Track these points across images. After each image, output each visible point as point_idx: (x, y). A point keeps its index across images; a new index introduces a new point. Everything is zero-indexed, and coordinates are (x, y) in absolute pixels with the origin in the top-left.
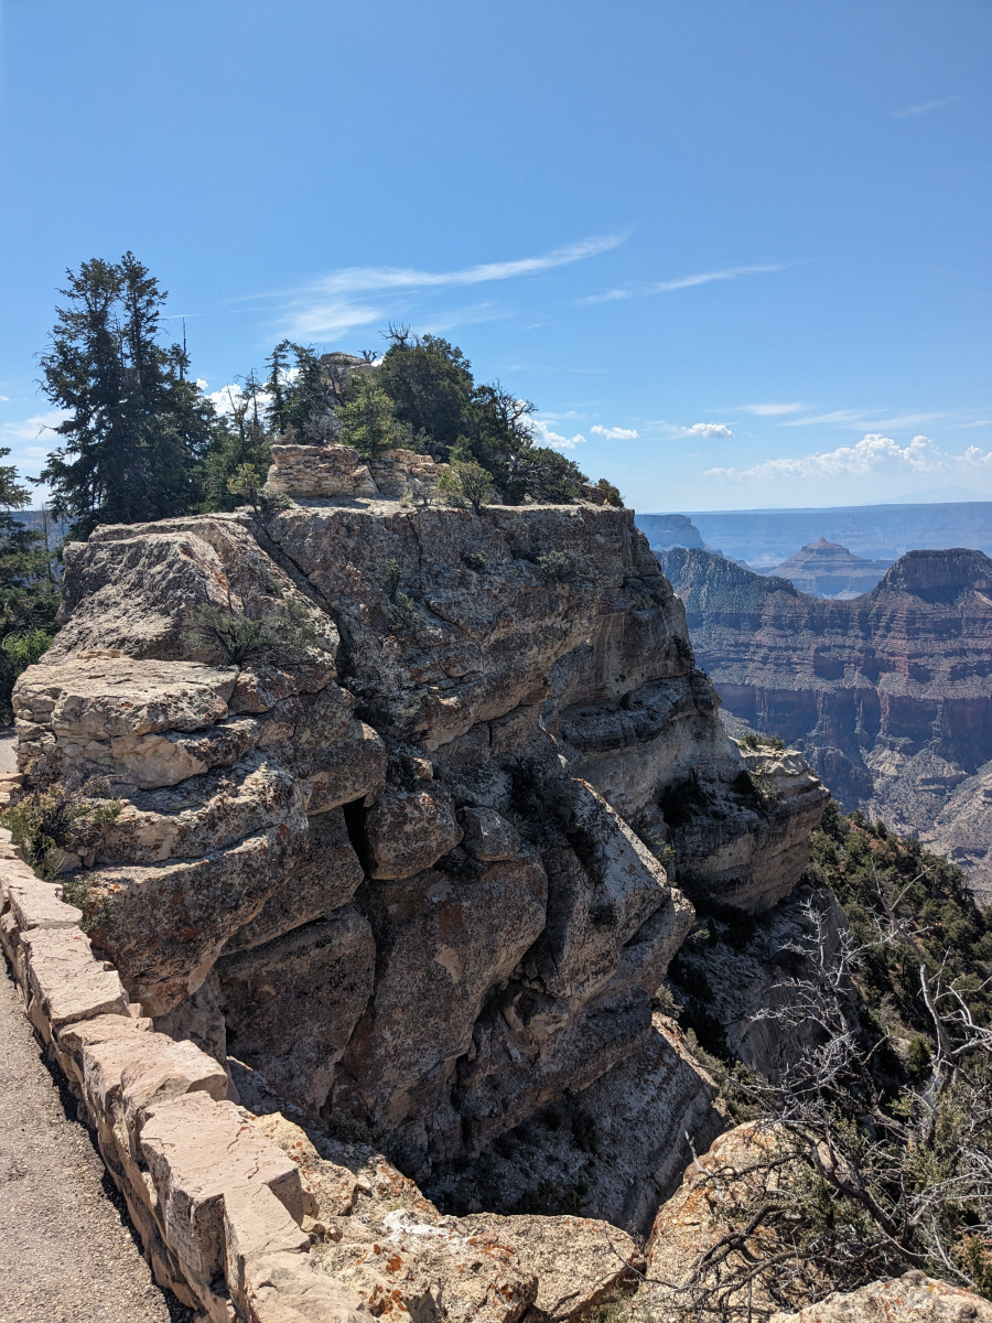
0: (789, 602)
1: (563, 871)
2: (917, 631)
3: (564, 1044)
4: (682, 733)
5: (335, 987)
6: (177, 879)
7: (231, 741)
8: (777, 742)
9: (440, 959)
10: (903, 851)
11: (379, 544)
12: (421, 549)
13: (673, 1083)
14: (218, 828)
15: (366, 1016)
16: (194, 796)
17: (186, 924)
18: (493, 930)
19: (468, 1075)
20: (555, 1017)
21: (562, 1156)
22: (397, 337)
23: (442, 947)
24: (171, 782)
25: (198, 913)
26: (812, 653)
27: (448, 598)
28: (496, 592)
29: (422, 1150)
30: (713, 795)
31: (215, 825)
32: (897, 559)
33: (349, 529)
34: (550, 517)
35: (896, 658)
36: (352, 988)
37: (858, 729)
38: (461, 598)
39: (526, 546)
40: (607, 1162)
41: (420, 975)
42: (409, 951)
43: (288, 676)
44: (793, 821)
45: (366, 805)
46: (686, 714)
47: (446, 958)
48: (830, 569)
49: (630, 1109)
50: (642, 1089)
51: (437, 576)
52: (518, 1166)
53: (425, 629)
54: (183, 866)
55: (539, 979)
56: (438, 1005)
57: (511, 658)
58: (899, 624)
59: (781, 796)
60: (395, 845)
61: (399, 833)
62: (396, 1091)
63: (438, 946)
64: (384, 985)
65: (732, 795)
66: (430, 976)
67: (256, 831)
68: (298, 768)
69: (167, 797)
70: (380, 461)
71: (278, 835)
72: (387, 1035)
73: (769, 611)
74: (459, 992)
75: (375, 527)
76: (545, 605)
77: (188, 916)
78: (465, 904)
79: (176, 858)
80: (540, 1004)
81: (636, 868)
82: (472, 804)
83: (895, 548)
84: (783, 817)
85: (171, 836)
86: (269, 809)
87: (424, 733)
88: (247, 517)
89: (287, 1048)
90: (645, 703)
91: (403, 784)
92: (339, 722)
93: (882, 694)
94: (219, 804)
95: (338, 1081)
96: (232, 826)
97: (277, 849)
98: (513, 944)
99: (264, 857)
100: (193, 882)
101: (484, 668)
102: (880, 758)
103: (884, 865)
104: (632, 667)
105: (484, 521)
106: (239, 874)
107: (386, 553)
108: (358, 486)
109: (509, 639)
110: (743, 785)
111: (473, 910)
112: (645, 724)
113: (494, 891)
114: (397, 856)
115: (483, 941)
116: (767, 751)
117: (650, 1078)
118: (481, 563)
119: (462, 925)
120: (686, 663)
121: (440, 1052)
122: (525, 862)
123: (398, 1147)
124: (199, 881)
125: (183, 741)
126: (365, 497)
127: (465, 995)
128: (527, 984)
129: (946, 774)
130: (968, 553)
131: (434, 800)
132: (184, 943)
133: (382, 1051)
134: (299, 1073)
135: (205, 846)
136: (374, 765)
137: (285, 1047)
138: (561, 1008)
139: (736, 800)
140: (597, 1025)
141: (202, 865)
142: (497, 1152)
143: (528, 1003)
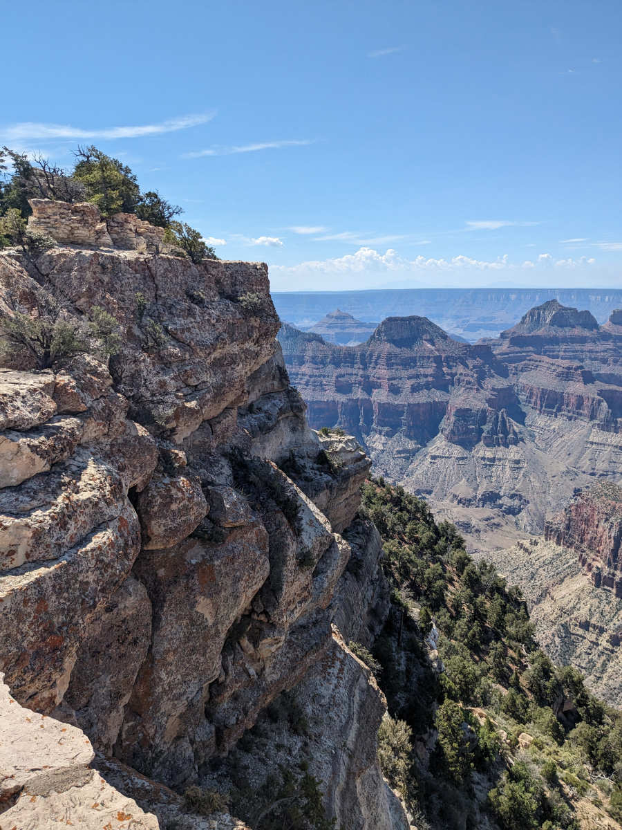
0: (320, 348)
1: (277, 529)
2: (392, 365)
3: (279, 657)
4: (284, 427)
5: (122, 644)
6: (39, 586)
7: (65, 438)
8: (341, 431)
9: (199, 609)
10: (395, 494)
11: (127, 281)
12: (157, 286)
13: (345, 672)
14: (69, 526)
15: (146, 663)
16: (41, 495)
17: (51, 633)
18: (237, 580)
19: (219, 694)
20: (276, 640)
21: (285, 742)
22: (84, 155)
23: (201, 599)
24: (14, 482)
25: (61, 618)
26: (334, 378)
27: (181, 325)
28: (213, 322)
29: (190, 760)
30: (304, 467)
31: (66, 523)
32: (380, 322)
33: (103, 267)
34: (244, 269)
35: (381, 380)
36: (135, 642)
37: (361, 423)
38: (190, 325)
39: (228, 289)
40: (316, 741)
41: (185, 622)
42: (176, 605)
43: (96, 379)
44: (352, 480)
45: (138, 490)
46: (286, 415)
47: (204, 607)
48: (343, 328)
49: (324, 697)
50: (328, 680)
51: (170, 308)
52: (257, 757)
53: (167, 349)
54: (43, 571)
55: (265, 613)
56: (198, 644)
57: (224, 372)
58: (382, 361)
59: (344, 465)
60: (164, 521)
61: (167, 511)
62: (170, 719)
63: (198, 598)
64: (159, 635)
65: (316, 466)
66: (192, 623)
67: (99, 525)
68: (117, 462)
69: (13, 498)
70: (113, 221)
71: (120, 527)
72: (163, 675)
73: (309, 354)
74: (213, 632)
75: (123, 266)
76: (245, 333)
77: (52, 624)
78: (216, 563)
79: (33, 563)
80: (266, 631)
81: (314, 522)
82: (212, 483)
83: (379, 316)
84: (346, 477)
85: (26, 540)
86: (108, 504)
87: (173, 430)
88: (17, 254)
89: (86, 701)
90: (263, 409)
91: (165, 471)
92: (118, 421)
93: (374, 401)
94: (67, 501)
95: (126, 720)
96: (80, 523)
97: (121, 541)
98: (250, 589)
99: (112, 551)
100: (54, 586)
101: (210, 379)
102: (374, 440)
103: (385, 503)
104: (255, 385)
105: (199, 268)
106: (93, 571)
107: (132, 288)
108: (99, 238)
109: (223, 358)
110: (322, 459)
111: (222, 567)
112: (264, 422)
113: (235, 550)
114: (166, 530)
115: (230, 590)
116: (335, 437)
117: (331, 671)
118: (202, 299)
119: (215, 579)
120: (285, 382)
121: (200, 680)
122: (254, 525)
123: (172, 762)
124: (61, 583)
125: (24, 440)
126: (105, 247)
127: (217, 633)
128: (255, 617)
129: (410, 448)
130: (419, 318)
131: (190, 483)
132: (49, 654)
133: (159, 689)
134: (96, 721)
135: (59, 546)
136: (148, 457)
137: (84, 701)
138: (280, 632)
139: (318, 469)
140: (297, 639)
141: (60, 567)
142: (240, 749)
143: (257, 631)
